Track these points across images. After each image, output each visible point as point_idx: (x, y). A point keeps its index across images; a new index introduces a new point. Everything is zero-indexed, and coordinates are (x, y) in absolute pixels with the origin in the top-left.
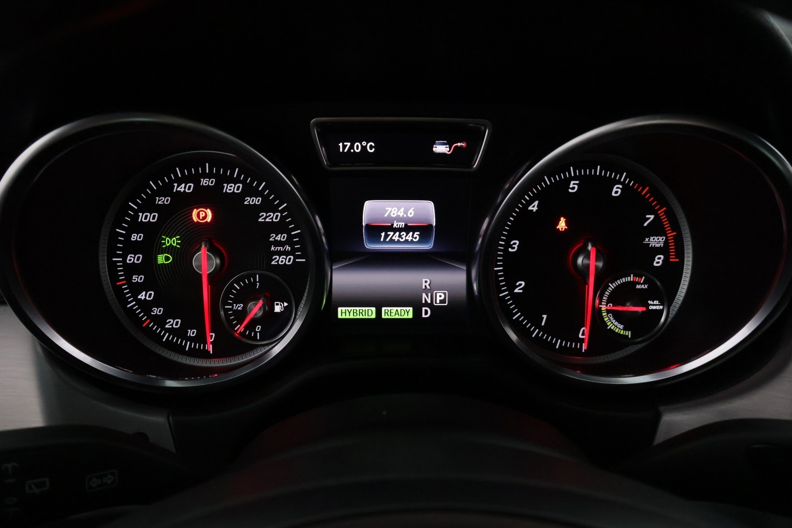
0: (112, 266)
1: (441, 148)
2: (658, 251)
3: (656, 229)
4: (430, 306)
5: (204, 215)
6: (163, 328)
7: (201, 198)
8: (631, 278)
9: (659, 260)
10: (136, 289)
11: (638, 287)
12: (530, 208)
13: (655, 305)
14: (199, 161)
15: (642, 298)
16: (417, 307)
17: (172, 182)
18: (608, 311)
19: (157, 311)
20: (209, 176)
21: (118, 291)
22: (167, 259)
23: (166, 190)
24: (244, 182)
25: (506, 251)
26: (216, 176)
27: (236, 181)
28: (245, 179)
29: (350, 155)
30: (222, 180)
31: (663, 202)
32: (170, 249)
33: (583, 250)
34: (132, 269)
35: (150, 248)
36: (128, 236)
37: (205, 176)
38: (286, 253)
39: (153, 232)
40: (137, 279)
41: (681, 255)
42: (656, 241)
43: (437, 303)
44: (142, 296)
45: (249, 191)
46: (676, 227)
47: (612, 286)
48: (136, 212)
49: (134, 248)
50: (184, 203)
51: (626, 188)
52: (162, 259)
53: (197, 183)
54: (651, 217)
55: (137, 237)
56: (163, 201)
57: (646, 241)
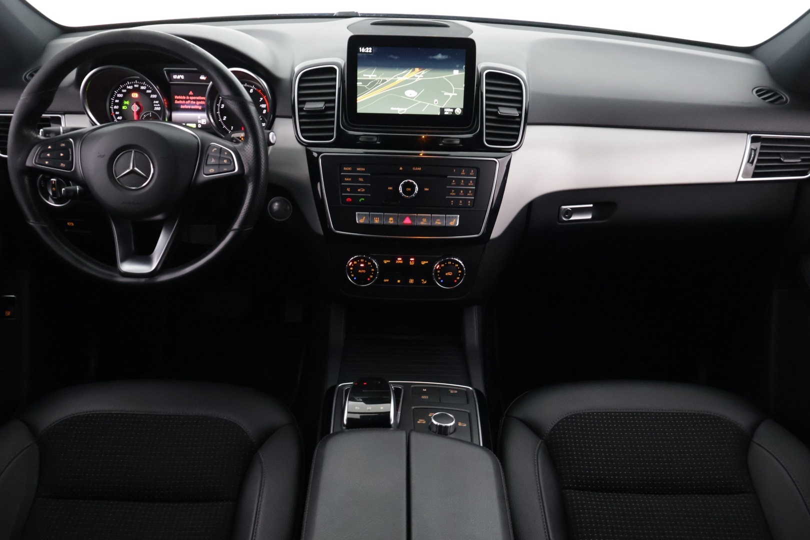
0: (110, 109)
1: (202, 78)
2: (264, 109)
3: (263, 102)
4: (201, 124)
5: (135, 95)
7: (134, 90)
9: (264, 112)
10: (117, 116)
14: (134, 80)
16: (197, 124)
17: (126, 85)
20: (137, 84)
21: (112, 116)
23: (125, 88)
24: (146, 86)
25: (220, 107)
26: (139, 84)
27: (144, 86)
29: (177, 80)
30: (140, 85)
31: (265, 94)
32: (126, 105)
34: (115, 110)
35: (121, 104)
36: (114, 101)
37: (135, 84)
38: (158, 107)
39: (121, 100)
40: (117, 113)
42: (263, 106)
43: (203, 123)
44: (118, 118)
45: (148, 89)
48: (117, 94)
49: (115, 104)
50: (130, 91)
51: (254, 90)
52: (124, 108)
53: (133, 86)
54: (262, 99)
55: (117, 101)
56: (124, 91)
57: (261, 106)
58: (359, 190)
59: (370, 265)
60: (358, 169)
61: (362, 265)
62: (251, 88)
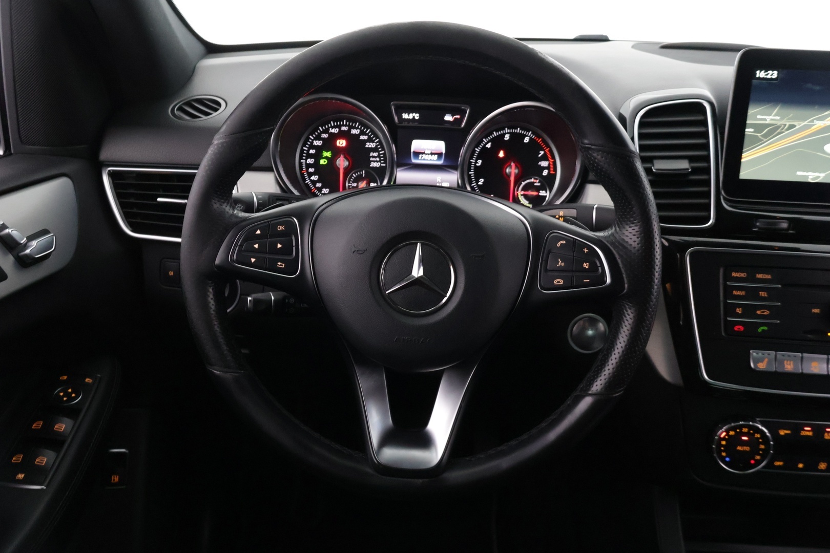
0: (301, 164)
1: (448, 118)
2: (545, 168)
3: (545, 158)
5: (341, 143)
6: (321, 193)
7: (341, 135)
8: (532, 180)
9: (545, 173)
10: (310, 175)
11: (535, 184)
12: (487, 146)
13: (542, 193)
14: (341, 119)
15: (538, 189)
17: (329, 128)
18: (522, 195)
19: (319, 185)
21: (302, 175)
22: (325, 162)
23: (326, 131)
24: (360, 129)
25: (475, 165)
26: (349, 126)
27: (357, 128)
28: (361, 128)
29: (408, 120)
30: (351, 128)
31: (548, 146)
32: (326, 158)
33: (510, 166)
34: (308, 166)
35: (318, 156)
36: (308, 151)
37: (343, 125)
38: (377, 162)
39: (319, 150)
40: (311, 170)
41: (555, 170)
42: (544, 164)
44: (312, 178)
45: (362, 133)
46: (553, 157)
47: (523, 183)
48: (313, 140)
49: (309, 156)
50: (334, 137)
51: (531, 139)
52: (323, 162)
53: (340, 128)
54: (542, 153)
55: (312, 151)
56: (325, 136)
57: (540, 163)
58: (759, 312)
59: (758, 439)
60: (760, 276)
61: (745, 438)
62: (526, 136)
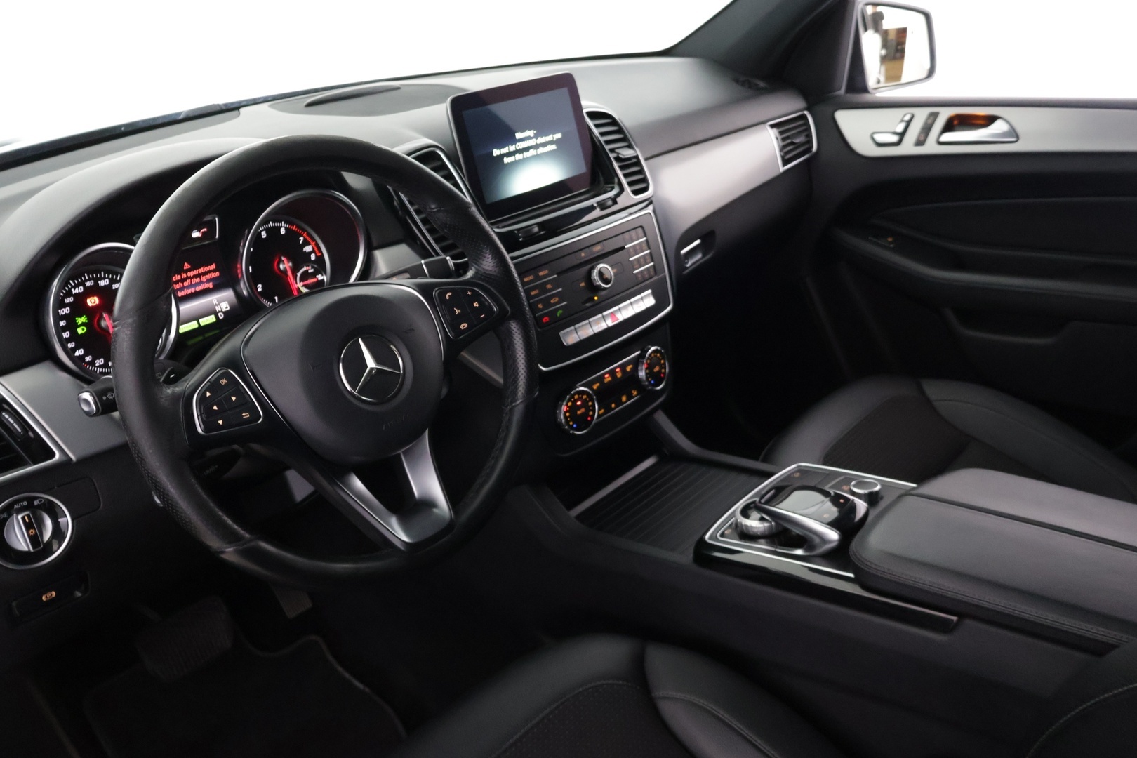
1: (196, 234)
2: (310, 253)
3: (306, 243)
4: (222, 311)
5: (93, 301)
6: (95, 367)
7: (89, 292)
8: (305, 268)
9: (313, 257)
10: (72, 351)
11: (310, 271)
13: (320, 277)
14: (81, 274)
15: (314, 275)
16: (216, 314)
17: (70, 289)
18: (302, 286)
19: (88, 359)
20: (89, 280)
22: (83, 329)
23: (69, 294)
24: (108, 277)
26: (93, 279)
27: (104, 278)
28: (109, 276)
30: (96, 280)
31: (304, 230)
32: (83, 324)
33: (280, 261)
35: (72, 327)
37: (86, 280)
39: (70, 318)
41: (320, 251)
42: (308, 249)
43: (224, 310)
45: (113, 281)
46: (313, 240)
47: (299, 275)
50: (81, 298)
51: (286, 229)
52: (80, 331)
53: (84, 285)
54: (302, 239)
55: (63, 323)
56: (69, 300)
57: (304, 250)
58: (552, 302)
59: (586, 399)
60: (541, 274)
61: (579, 403)
62: (280, 227)
